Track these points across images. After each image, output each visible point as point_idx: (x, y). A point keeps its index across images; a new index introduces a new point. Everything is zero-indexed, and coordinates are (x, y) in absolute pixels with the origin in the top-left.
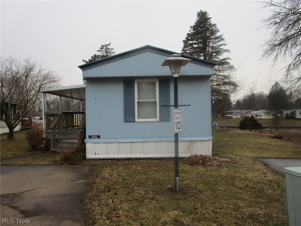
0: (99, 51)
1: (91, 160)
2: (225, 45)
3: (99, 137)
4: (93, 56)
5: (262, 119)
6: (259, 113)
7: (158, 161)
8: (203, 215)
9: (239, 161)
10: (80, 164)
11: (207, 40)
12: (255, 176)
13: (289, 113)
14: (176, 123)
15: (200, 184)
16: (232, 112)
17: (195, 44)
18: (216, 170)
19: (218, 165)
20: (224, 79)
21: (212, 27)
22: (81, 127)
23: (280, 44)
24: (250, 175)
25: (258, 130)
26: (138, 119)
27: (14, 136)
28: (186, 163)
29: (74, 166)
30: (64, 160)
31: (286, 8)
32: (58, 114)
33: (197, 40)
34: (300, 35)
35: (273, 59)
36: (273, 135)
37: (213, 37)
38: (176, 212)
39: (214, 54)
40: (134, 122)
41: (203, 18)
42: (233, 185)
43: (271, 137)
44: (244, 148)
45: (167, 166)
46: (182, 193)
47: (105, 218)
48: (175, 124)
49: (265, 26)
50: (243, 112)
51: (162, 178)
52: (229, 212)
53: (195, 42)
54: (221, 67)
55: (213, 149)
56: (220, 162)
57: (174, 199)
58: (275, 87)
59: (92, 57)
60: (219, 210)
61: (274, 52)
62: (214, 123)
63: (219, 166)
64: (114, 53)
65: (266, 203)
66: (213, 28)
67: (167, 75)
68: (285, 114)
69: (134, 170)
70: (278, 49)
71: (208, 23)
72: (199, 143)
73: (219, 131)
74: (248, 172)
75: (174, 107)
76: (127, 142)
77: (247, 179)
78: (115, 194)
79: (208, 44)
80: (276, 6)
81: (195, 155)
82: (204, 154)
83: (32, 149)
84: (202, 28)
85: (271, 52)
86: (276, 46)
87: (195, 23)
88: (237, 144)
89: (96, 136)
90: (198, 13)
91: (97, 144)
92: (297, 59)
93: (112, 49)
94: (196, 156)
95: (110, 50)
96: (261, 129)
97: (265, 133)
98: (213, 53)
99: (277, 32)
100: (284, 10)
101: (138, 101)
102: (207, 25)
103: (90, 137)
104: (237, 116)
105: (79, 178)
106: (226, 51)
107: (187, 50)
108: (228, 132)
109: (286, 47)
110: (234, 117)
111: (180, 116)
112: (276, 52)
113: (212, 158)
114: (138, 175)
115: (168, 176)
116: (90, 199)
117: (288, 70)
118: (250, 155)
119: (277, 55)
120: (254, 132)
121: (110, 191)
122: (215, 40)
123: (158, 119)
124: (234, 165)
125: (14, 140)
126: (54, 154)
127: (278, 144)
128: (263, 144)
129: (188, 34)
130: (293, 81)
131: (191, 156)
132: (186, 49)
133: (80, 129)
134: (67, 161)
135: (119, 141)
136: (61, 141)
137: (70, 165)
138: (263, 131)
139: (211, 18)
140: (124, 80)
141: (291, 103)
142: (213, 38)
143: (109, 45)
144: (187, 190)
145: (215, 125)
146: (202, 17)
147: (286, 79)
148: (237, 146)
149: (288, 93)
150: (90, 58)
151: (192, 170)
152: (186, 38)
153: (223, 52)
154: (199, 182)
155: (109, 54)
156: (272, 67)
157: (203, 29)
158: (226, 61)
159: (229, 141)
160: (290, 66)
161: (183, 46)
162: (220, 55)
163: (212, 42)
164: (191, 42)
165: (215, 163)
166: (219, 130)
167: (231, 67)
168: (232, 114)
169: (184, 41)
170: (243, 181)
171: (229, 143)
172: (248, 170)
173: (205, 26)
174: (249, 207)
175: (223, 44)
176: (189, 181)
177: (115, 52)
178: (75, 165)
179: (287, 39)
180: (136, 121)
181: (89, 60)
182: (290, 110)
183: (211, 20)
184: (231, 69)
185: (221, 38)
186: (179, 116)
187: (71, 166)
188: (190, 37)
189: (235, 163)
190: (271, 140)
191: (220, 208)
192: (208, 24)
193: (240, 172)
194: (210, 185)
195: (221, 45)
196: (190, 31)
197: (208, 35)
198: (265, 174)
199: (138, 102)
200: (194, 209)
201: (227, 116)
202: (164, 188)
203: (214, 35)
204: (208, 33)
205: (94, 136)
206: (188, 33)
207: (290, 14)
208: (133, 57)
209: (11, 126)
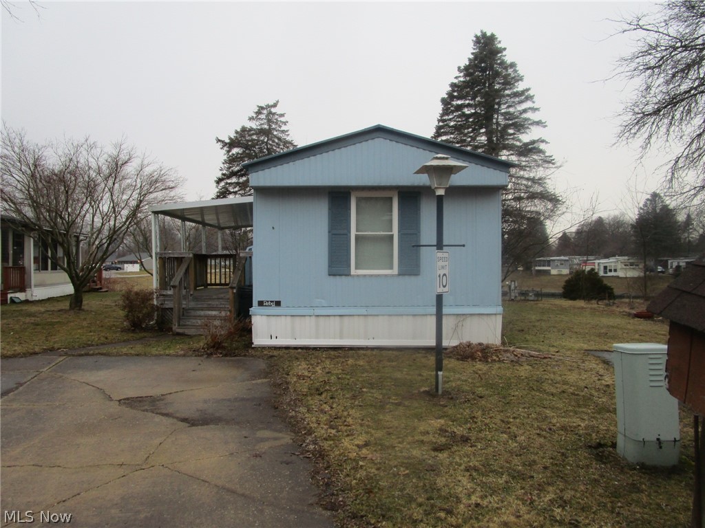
0: (253, 119)
1: (263, 348)
2: (534, 110)
3: (278, 304)
4: (239, 130)
5: (618, 277)
6: (613, 264)
7: (395, 353)
8: (486, 425)
9: (554, 355)
10: (245, 356)
11: (494, 99)
12: (581, 379)
13: (683, 264)
14: (439, 276)
15: (478, 387)
16: (549, 261)
17: (469, 106)
18: (508, 368)
19: (512, 361)
20: (531, 187)
21: (506, 68)
22: (235, 285)
23: (656, 112)
24: (572, 377)
25: (604, 301)
26: (356, 268)
27: (84, 302)
28: (450, 357)
29: (233, 358)
30: (213, 347)
31: (669, 36)
32: (184, 257)
33: (473, 99)
34: (702, 92)
35: (642, 143)
36: (634, 312)
37: (507, 92)
38: (442, 421)
39: (511, 131)
40: (348, 275)
41: (487, 50)
42: (538, 390)
43: (629, 315)
44: (568, 333)
45: (414, 360)
46: (448, 398)
47: (325, 427)
48: (438, 278)
49: (622, 75)
50: (576, 261)
51: (409, 377)
52: (529, 422)
53: (467, 102)
54: (524, 159)
55: (503, 335)
56: (516, 356)
57: (435, 405)
58: (651, 204)
59: (237, 132)
60: (511, 420)
61: (643, 130)
62: (507, 283)
63: (516, 362)
64: (285, 124)
65: (593, 413)
66: (510, 71)
67: (416, 184)
68: (674, 267)
69: (352, 366)
70: (653, 123)
71: (497, 60)
72: (476, 319)
73: (518, 301)
74: (569, 373)
75: (435, 247)
76: (335, 316)
77: (565, 383)
78: (331, 398)
79: (496, 107)
80: (648, 30)
81: (467, 342)
82: (485, 342)
83: (133, 328)
84: (483, 70)
85: (637, 127)
86: (647, 115)
87: (470, 59)
88: (554, 327)
89: (272, 302)
90: (476, 36)
91: (275, 317)
92: (694, 146)
93: (282, 115)
94: (469, 345)
95: (276, 117)
96: (610, 299)
97: (618, 307)
98: (507, 126)
99: (648, 88)
100: (665, 41)
101: (356, 235)
102: (497, 64)
103: (261, 303)
104: (560, 269)
105: (254, 377)
106: (538, 123)
107: (450, 120)
108: (537, 304)
109: (670, 117)
110: (554, 272)
111: (446, 263)
112: (649, 129)
113: (502, 348)
114: (363, 373)
115: (420, 375)
116: (289, 404)
117: (674, 169)
118: (578, 345)
119: (650, 136)
120: (594, 304)
121: (320, 394)
122: (512, 100)
123: (395, 271)
124: (545, 361)
125: (83, 310)
126: (182, 337)
127: (641, 327)
128: (608, 327)
129: (453, 85)
130: (686, 194)
131: (461, 344)
132: (446, 117)
133: (232, 288)
134: (217, 349)
135: (318, 312)
136: (193, 313)
137: (226, 355)
138: (614, 303)
139: (505, 49)
140: (329, 193)
141: (689, 241)
142: (508, 95)
143: (275, 105)
144: (457, 394)
145: (510, 287)
146: (485, 46)
147: (669, 188)
148: (555, 330)
149: (681, 218)
150: (233, 135)
151: (464, 368)
152: (447, 94)
153: (530, 127)
154: (478, 384)
155: (274, 126)
156: (639, 161)
157: (486, 75)
158: (536, 145)
159: (538, 321)
160: (677, 162)
161: (441, 112)
162: (523, 133)
163: (505, 104)
164: (459, 102)
165: (507, 357)
166: (519, 298)
167: (548, 159)
168: (549, 266)
169: (443, 101)
170: (557, 385)
171: (537, 324)
172: (570, 370)
173: (492, 68)
174: (563, 417)
175: (530, 108)
176: (459, 383)
177: (287, 122)
178: (235, 356)
179: (673, 102)
180: (352, 274)
181: (230, 139)
182: (686, 257)
183: (504, 53)
184: (546, 165)
185: (526, 94)
186: (444, 264)
187: (228, 358)
188: (458, 90)
189: (545, 358)
190: (628, 321)
191: (514, 418)
192: (499, 62)
193: (554, 373)
194: (497, 389)
195: (525, 111)
196: (456, 78)
197: (497, 87)
198: (601, 376)
199: (357, 238)
200: (471, 418)
201: (537, 268)
202: (416, 392)
203: (510, 89)
204: (499, 83)
205: (268, 302)
206: (452, 83)
207: (679, 48)
208: (348, 147)
209: (78, 282)
